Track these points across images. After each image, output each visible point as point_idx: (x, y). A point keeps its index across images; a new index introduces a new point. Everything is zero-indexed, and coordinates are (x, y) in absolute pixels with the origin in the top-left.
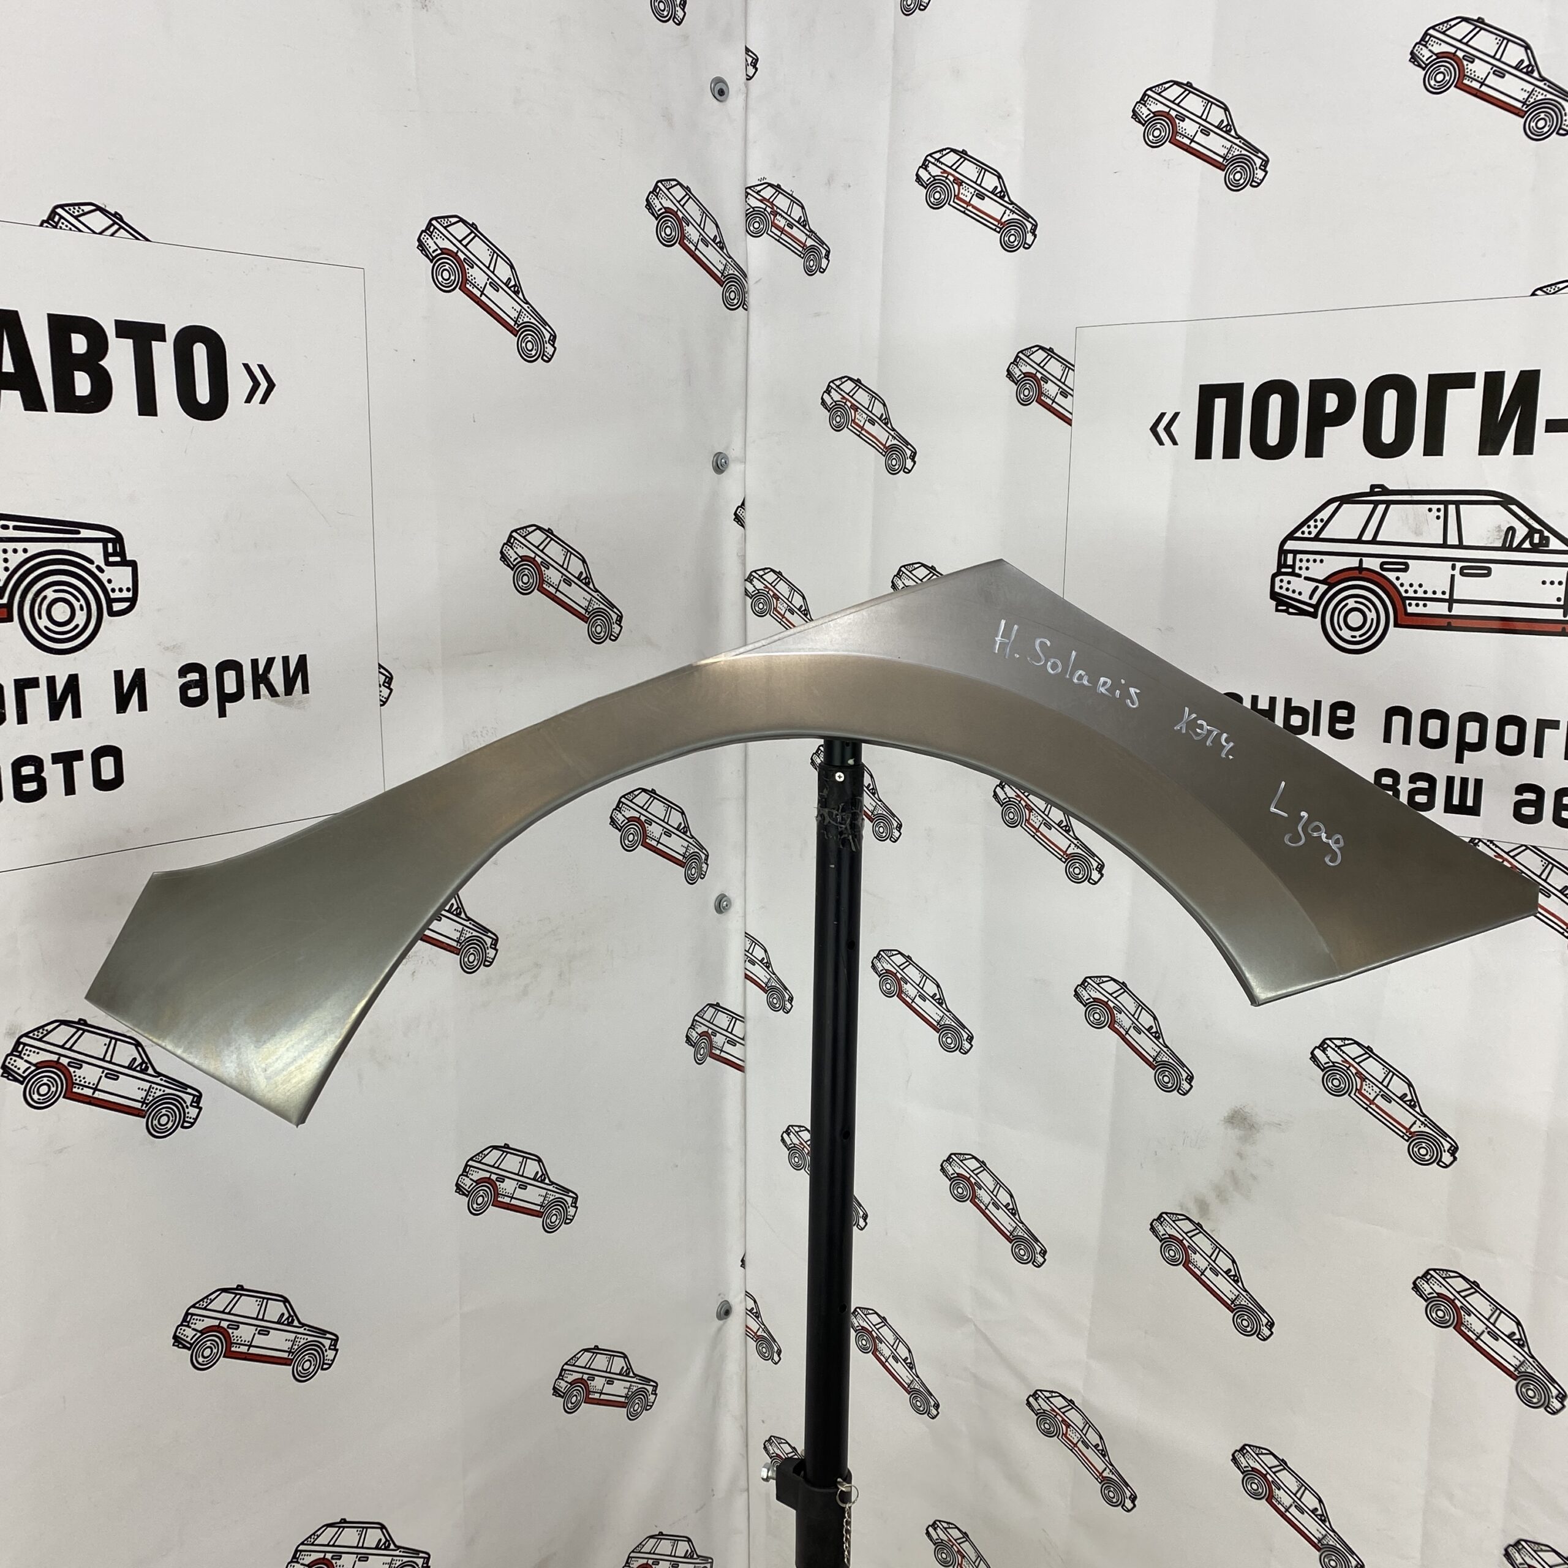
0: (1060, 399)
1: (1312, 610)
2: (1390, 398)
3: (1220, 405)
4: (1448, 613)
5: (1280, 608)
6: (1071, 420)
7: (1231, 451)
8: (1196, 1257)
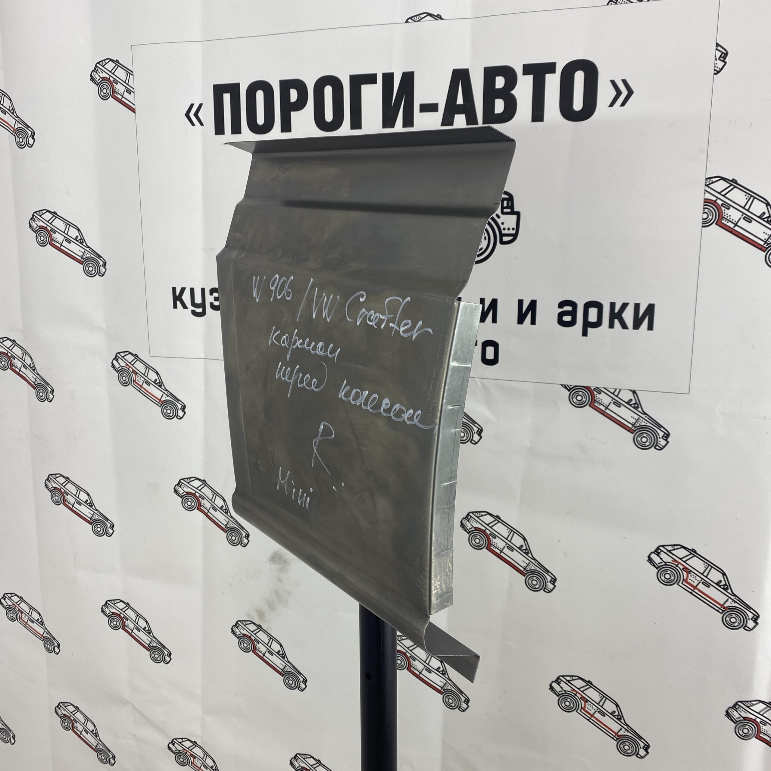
0: (126, 95)
2: (328, 91)
3: (227, 97)
6: (135, 109)
7: (236, 130)
8: (260, 646)
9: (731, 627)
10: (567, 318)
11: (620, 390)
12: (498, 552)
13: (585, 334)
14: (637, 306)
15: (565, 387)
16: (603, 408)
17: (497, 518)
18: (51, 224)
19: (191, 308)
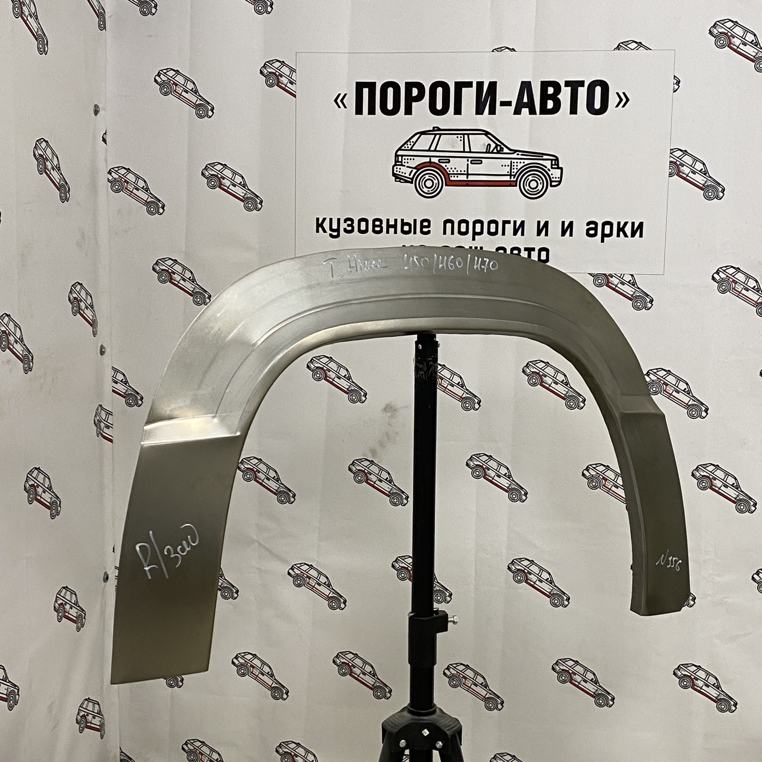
0: (289, 85)
1: (410, 180)
2: (440, 90)
3: (366, 91)
4: (465, 179)
5: (397, 180)
6: (295, 95)
7: (372, 111)
8: (371, 477)
9: (692, 417)
10: (592, 232)
11: (624, 274)
12: (548, 386)
13: (603, 241)
14: (633, 224)
15: (590, 274)
16: (614, 287)
17: (547, 364)
18: (221, 173)
19: (329, 232)
